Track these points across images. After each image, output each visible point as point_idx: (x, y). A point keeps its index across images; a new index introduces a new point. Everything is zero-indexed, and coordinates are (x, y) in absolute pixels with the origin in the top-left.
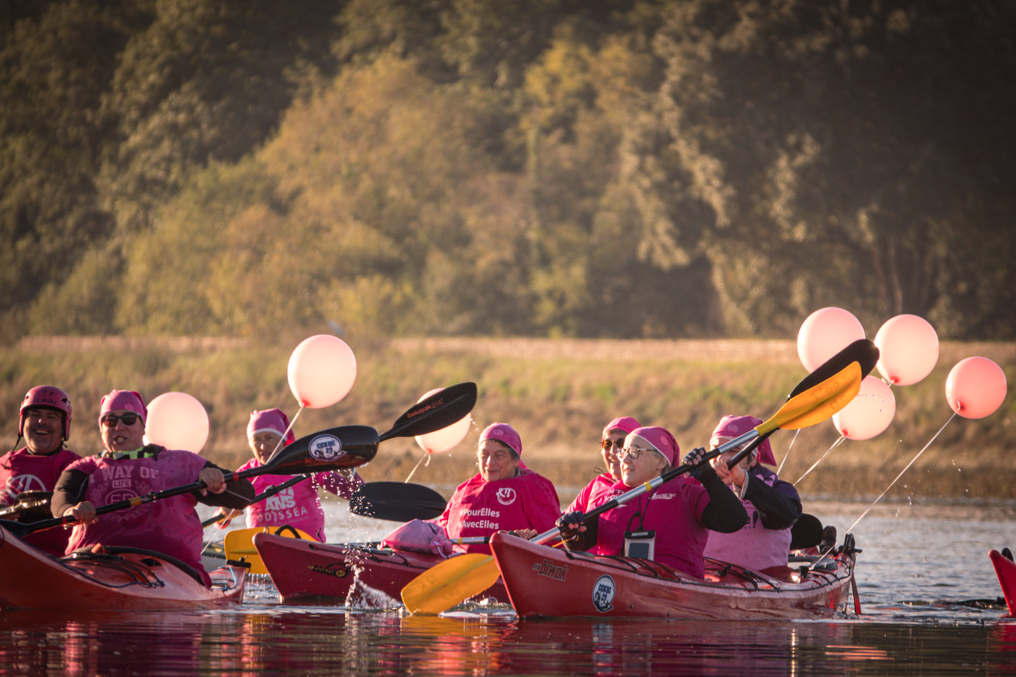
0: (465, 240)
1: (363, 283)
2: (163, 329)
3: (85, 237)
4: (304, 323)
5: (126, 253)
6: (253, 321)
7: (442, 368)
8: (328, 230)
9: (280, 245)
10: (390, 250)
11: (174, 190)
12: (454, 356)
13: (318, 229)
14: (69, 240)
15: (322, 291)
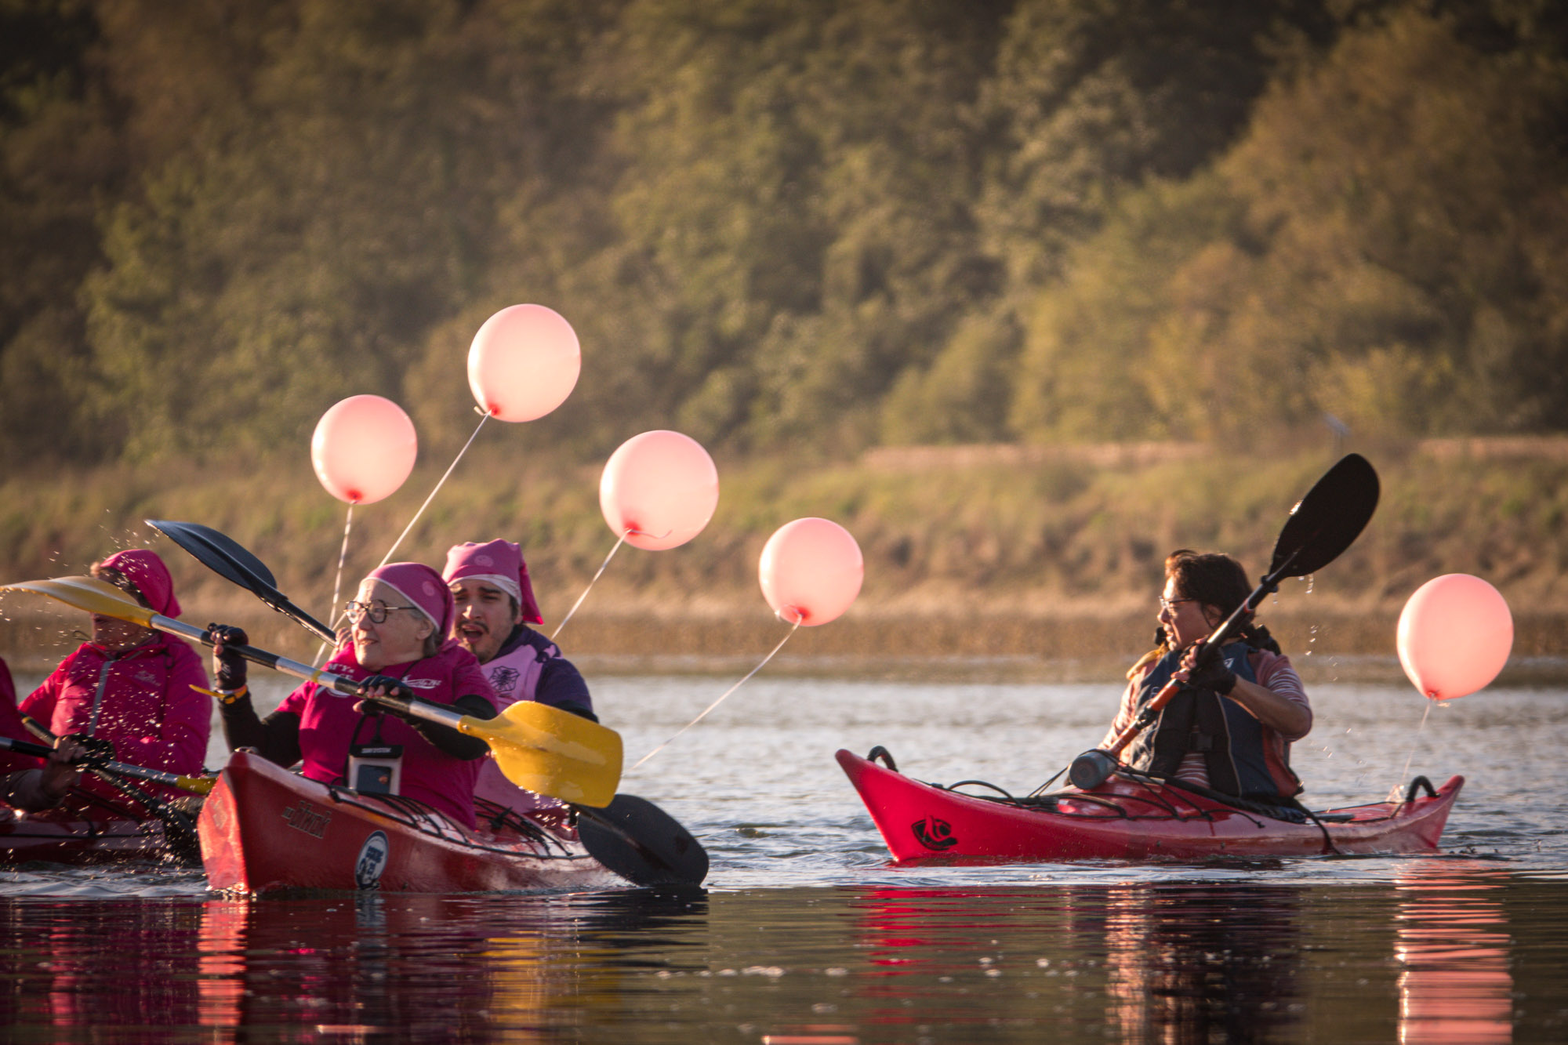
1: (1378, 357)
2: (1083, 432)
3: (961, 295)
4: (1291, 419)
5: (1024, 319)
6: (1215, 418)
7: (1495, 483)
8: (1325, 277)
9: (1255, 301)
10: (1419, 307)
11: (1095, 222)
12: (1514, 463)
13: (1310, 276)
14: (937, 301)
15: (1316, 370)
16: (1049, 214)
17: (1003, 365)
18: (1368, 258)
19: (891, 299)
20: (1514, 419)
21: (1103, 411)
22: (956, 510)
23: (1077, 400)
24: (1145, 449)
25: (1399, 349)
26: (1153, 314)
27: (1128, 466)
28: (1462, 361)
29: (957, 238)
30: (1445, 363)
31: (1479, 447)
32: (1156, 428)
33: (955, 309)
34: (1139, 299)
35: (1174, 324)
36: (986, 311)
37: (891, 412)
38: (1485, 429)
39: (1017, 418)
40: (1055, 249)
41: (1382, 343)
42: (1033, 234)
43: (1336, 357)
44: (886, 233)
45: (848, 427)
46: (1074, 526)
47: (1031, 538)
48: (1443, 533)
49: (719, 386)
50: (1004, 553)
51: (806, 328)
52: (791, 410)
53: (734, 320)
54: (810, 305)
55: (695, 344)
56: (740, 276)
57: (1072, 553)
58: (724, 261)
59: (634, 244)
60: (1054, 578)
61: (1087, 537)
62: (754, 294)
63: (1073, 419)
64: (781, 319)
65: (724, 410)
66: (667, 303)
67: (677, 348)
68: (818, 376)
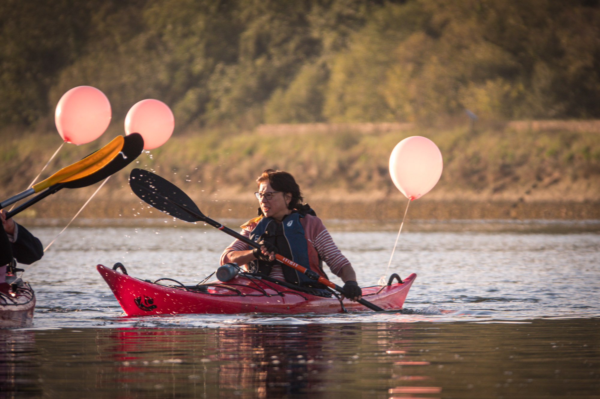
0: (560, 53)
1: (490, 84)
2: (357, 117)
3: (301, 55)
4: (451, 112)
5: (330, 66)
6: (416, 112)
7: (544, 141)
8: (467, 48)
9: (434, 59)
10: (510, 61)
11: (362, 22)
12: (552, 132)
13: (460, 47)
14: (291, 58)
15: (463, 90)
16: (341, 19)
17: (320, 87)
18: (486, 39)
19: (270, 58)
20: (553, 112)
21: (366, 108)
22: (298, 153)
23: (354, 103)
24: (384, 126)
25: (500, 80)
26: (388, 64)
27: (377, 133)
28: (528, 86)
29: (299, 29)
30: (521, 87)
31: (536, 125)
32: (390, 116)
33: (299, 62)
34: (382, 57)
35: (398, 69)
36: (312, 63)
37: (269, 108)
38: (539, 117)
39: (327, 111)
40: (344, 35)
41: (492, 78)
42: (334, 28)
43: (472, 84)
44: (267, 27)
45: (250, 115)
46: (352, 160)
47: (332, 166)
48: (520, 164)
49: (191, 96)
50: (320, 172)
51: (231, 70)
52: (224, 108)
53: (198, 67)
54: (233, 60)
55: (180, 77)
56: (201, 46)
57: (351, 173)
58: (194, 40)
59: (153, 32)
60: (343, 183)
61: (358, 166)
62: (207, 55)
63: (352, 112)
64: (220, 66)
65: (194, 107)
66: (167, 58)
67: (172, 79)
68: (236, 93)
